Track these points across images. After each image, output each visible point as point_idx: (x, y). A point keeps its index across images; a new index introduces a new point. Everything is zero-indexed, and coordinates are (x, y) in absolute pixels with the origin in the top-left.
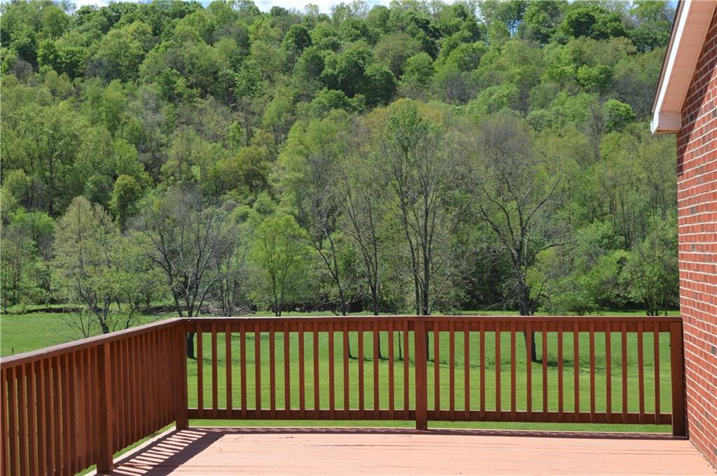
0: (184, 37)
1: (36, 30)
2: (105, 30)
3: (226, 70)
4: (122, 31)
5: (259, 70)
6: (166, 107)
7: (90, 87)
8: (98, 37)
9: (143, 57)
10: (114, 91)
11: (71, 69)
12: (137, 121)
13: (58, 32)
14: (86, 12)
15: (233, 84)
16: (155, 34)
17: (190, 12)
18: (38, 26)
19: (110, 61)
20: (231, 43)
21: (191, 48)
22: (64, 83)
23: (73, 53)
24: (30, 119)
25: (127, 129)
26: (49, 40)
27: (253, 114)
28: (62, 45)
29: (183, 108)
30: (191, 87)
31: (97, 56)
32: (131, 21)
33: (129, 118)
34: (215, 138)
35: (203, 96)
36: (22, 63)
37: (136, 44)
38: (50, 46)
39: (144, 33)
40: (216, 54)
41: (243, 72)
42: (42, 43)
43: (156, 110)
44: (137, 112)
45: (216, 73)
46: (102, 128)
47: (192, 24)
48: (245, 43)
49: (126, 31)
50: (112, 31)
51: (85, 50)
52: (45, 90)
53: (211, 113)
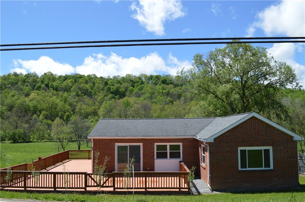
0: (81, 83)
1: (49, 81)
2: (64, 81)
3: (90, 90)
4: (68, 81)
5: (97, 90)
6: (77, 98)
7: (61, 93)
8: (63, 82)
9: (72, 87)
10: (65, 94)
11: (56, 89)
12: (70, 101)
13: (54, 81)
14: (60, 77)
15: (91, 93)
16: (75, 82)
17: (82, 77)
18: (50, 80)
19: (65, 87)
20: (91, 84)
21: (82, 85)
22: (55, 92)
23: (57, 86)
24: (47, 100)
25: (68, 102)
26: (52, 83)
27: (95, 99)
28: (55, 84)
29: (80, 98)
30: (82, 93)
31: (62, 86)
32: (70, 79)
33: (68, 100)
34: (87, 104)
35: (85, 95)
36: (46, 88)
37: (71, 84)
38: (52, 84)
39: (72, 81)
40: (88, 86)
41: (93, 90)
42: (50, 83)
43: (75, 98)
44: (70, 99)
45: (87, 90)
46: (63, 102)
47: (83, 80)
48: (94, 84)
49: (69, 81)
50: (66, 81)
51: (60, 85)
52: (51, 94)
53: (86, 99)
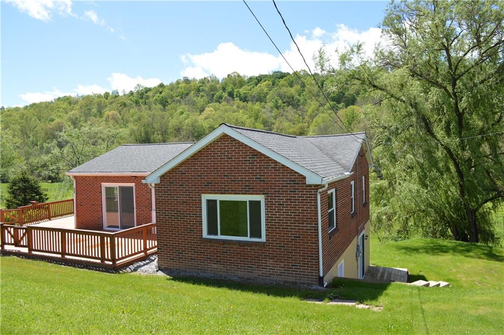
0: (283, 85)
1: (234, 86)
2: (256, 85)
3: (297, 96)
4: (261, 85)
5: (308, 96)
6: (275, 110)
7: (250, 104)
8: (254, 87)
9: (268, 93)
10: (257, 106)
11: (244, 99)
12: (265, 116)
13: (241, 86)
14: (251, 79)
15: (299, 101)
16: (273, 85)
17: (285, 76)
18: (235, 85)
19: (258, 95)
20: (298, 87)
21: (285, 89)
22: (242, 104)
23: (246, 93)
24: (228, 117)
25: (261, 119)
26: (237, 89)
27: (305, 112)
28: (242, 91)
29: (281, 110)
30: (284, 103)
31: (253, 94)
32: (265, 81)
33: (261, 115)
34: (290, 121)
35: (288, 106)
36: (229, 98)
37: (266, 89)
38: (238, 91)
39: (269, 85)
40: (293, 91)
41: (302, 97)
42: (236, 90)
43: (271, 112)
44: (264, 113)
45: (293, 97)
46: (253, 119)
47: (286, 80)
48: (303, 86)
49: (263, 85)
50: (259, 85)
51: (250, 92)
52: (235, 107)
53: (290, 111)
